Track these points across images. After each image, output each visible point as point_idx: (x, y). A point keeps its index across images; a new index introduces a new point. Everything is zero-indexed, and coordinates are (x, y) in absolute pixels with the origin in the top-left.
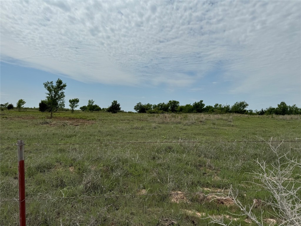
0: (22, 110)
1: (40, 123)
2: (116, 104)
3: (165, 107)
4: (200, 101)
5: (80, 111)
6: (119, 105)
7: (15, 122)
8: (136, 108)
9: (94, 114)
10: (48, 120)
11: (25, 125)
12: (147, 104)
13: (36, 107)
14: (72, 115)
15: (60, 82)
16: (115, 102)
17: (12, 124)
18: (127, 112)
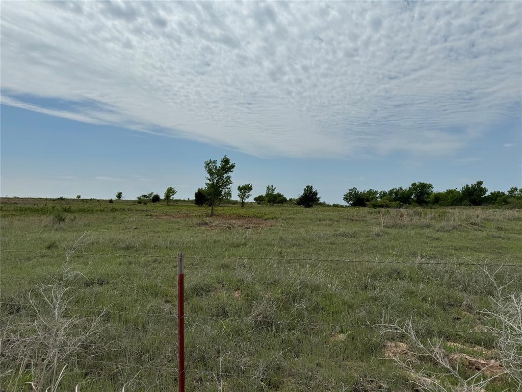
0: (171, 203)
1: (197, 224)
2: (311, 192)
3: (403, 197)
4: (476, 183)
5: (254, 204)
6: (315, 194)
7: (162, 222)
8: (346, 199)
9: (275, 210)
10: (207, 220)
11: (176, 226)
12: (367, 190)
13: (190, 199)
14: (242, 211)
15: (226, 161)
16: (309, 189)
17: (159, 225)
18: (332, 205)
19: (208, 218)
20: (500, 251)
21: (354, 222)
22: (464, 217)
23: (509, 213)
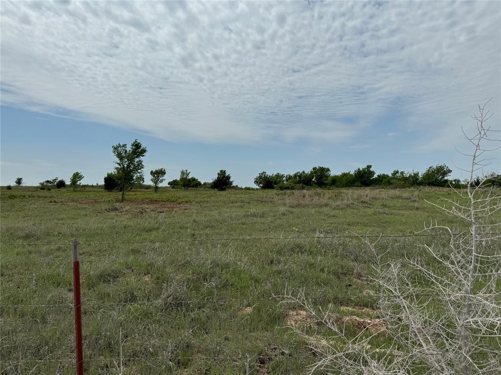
0: (78, 189)
1: (106, 210)
2: (224, 176)
3: (305, 180)
4: (366, 167)
5: (168, 189)
6: (229, 178)
7: (68, 209)
8: (256, 182)
9: (190, 193)
10: (117, 205)
11: (83, 212)
12: (275, 173)
13: (99, 184)
14: (155, 196)
15: (137, 146)
16: (223, 173)
17: (64, 212)
18: (244, 188)
19: (118, 204)
20: (384, 225)
21: (263, 203)
22: (356, 196)
23: (392, 192)
